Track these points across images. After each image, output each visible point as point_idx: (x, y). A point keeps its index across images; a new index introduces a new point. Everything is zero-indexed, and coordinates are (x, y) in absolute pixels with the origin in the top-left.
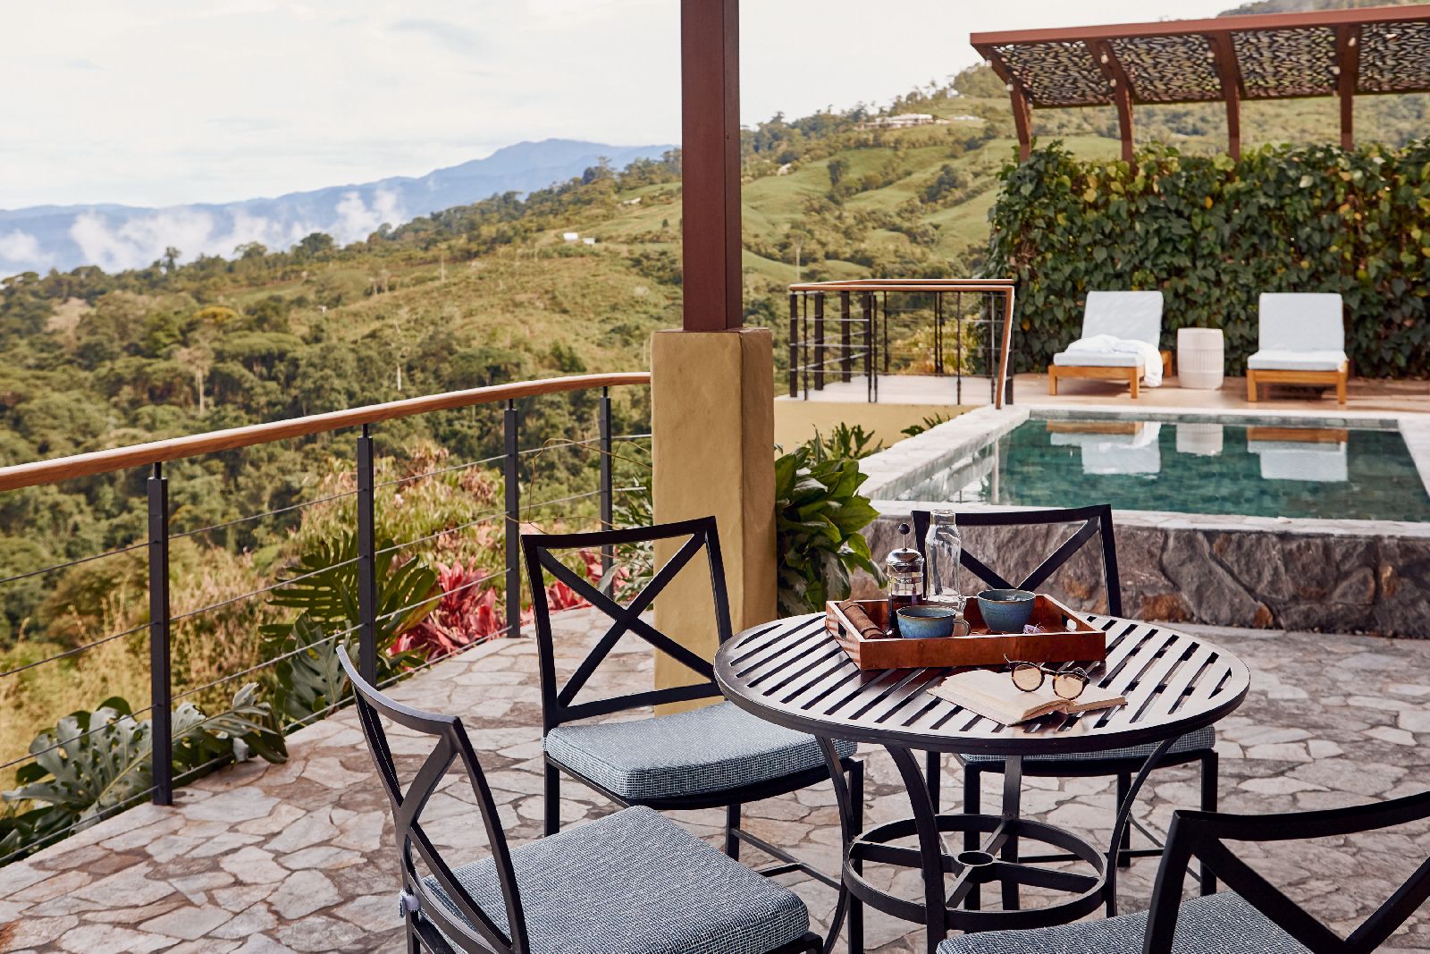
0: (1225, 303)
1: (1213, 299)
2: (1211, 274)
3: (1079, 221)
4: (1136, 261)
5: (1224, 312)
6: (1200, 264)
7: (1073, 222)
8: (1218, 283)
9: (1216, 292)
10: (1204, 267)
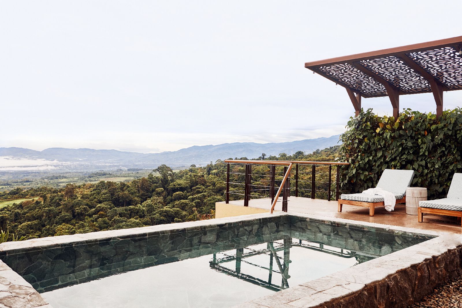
0: (429, 176)
1: (424, 174)
2: (423, 163)
3: (372, 141)
4: (393, 157)
5: (429, 180)
6: (420, 159)
7: (370, 141)
8: (426, 167)
9: (426, 171)
10: (422, 160)
